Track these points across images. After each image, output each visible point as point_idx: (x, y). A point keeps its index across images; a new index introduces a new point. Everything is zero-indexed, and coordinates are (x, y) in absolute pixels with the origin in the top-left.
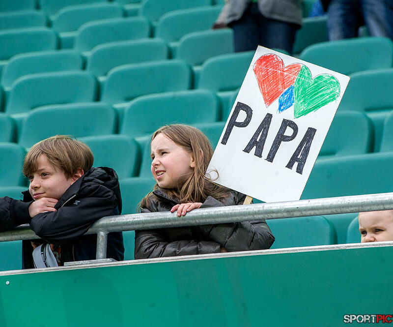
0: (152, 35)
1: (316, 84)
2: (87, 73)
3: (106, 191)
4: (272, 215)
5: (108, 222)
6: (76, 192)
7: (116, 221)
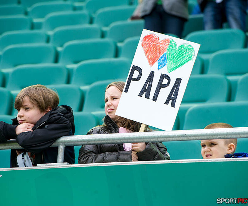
0: (91, 22)
1: (180, 50)
2: (50, 45)
3: (65, 120)
4: (169, 138)
5: (65, 140)
6: (46, 120)
7: (70, 139)
